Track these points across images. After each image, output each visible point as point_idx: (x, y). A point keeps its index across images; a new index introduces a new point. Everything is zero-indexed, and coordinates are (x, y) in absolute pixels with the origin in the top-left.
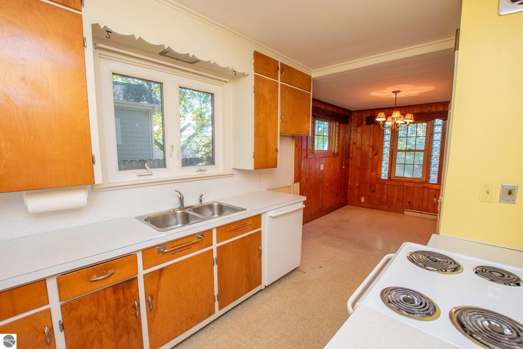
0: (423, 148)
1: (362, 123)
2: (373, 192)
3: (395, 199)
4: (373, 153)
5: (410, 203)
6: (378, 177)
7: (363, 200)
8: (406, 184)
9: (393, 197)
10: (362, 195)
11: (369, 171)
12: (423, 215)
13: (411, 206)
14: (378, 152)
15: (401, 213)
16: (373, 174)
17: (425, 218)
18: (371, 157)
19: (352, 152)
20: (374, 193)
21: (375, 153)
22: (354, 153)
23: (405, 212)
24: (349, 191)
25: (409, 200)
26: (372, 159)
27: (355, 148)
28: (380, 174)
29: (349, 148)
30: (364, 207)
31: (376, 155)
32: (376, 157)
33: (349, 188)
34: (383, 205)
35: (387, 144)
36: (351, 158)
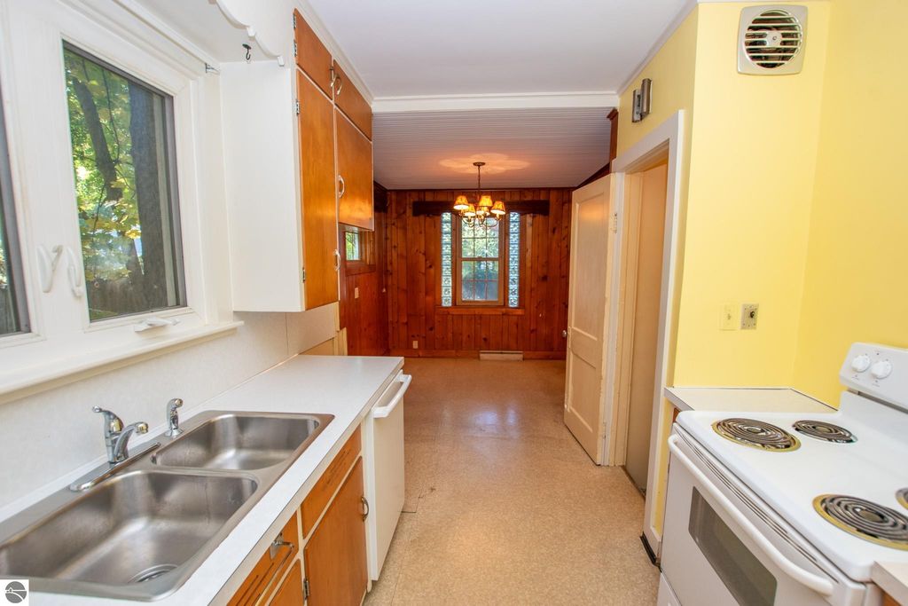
0: (497, 256)
1: (405, 212)
2: (431, 329)
3: (465, 338)
4: (426, 264)
5: (485, 339)
6: (437, 303)
7: (415, 344)
8: (477, 311)
9: (461, 334)
10: (413, 336)
11: (422, 295)
12: (505, 356)
13: (488, 345)
14: (434, 262)
15: (475, 358)
16: (429, 299)
17: (508, 361)
18: (423, 271)
19: (391, 263)
20: (433, 332)
21: (428, 265)
22: (395, 265)
23: (481, 355)
24: (390, 332)
25: (484, 336)
26: (425, 274)
27: (395, 255)
28: (441, 298)
29: (386, 257)
30: (419, 357)
31: (431, 267)
32: (432, 270)
33: (390, 326)
34: (447, 349)
35: (447, 250)
36: (391, 274)
